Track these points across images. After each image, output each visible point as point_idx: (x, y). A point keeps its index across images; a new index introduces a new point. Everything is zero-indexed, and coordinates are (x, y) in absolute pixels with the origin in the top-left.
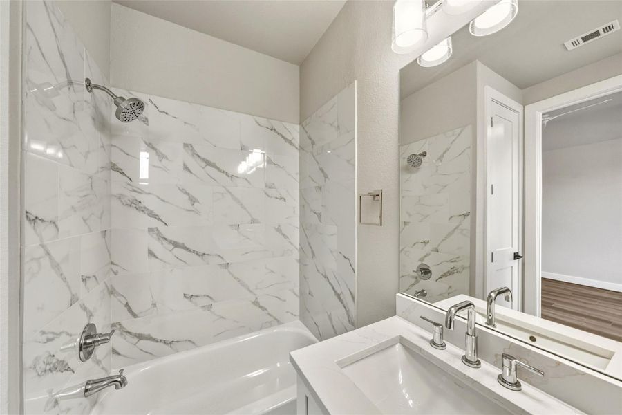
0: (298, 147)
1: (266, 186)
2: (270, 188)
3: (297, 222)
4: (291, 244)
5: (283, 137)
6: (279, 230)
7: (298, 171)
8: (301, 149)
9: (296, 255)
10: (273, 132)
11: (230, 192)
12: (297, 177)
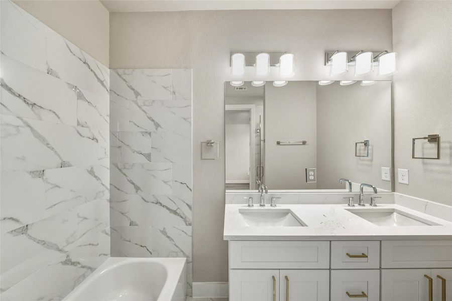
0: (109, 89)
1: (79, 124)
2: (82, 126)
3: (107, 162)
4: (103, 185)
5: (96, 75)
6: (91, 172)
7: (109, 114)
8: (112, 91)
9: (107, 195)
10: (85, 66)
11: (29, 126)
12: (108, 119)
